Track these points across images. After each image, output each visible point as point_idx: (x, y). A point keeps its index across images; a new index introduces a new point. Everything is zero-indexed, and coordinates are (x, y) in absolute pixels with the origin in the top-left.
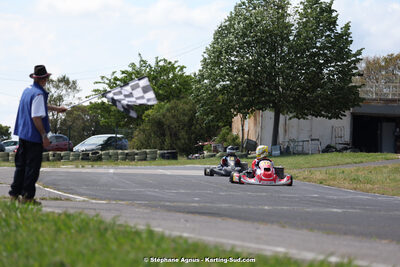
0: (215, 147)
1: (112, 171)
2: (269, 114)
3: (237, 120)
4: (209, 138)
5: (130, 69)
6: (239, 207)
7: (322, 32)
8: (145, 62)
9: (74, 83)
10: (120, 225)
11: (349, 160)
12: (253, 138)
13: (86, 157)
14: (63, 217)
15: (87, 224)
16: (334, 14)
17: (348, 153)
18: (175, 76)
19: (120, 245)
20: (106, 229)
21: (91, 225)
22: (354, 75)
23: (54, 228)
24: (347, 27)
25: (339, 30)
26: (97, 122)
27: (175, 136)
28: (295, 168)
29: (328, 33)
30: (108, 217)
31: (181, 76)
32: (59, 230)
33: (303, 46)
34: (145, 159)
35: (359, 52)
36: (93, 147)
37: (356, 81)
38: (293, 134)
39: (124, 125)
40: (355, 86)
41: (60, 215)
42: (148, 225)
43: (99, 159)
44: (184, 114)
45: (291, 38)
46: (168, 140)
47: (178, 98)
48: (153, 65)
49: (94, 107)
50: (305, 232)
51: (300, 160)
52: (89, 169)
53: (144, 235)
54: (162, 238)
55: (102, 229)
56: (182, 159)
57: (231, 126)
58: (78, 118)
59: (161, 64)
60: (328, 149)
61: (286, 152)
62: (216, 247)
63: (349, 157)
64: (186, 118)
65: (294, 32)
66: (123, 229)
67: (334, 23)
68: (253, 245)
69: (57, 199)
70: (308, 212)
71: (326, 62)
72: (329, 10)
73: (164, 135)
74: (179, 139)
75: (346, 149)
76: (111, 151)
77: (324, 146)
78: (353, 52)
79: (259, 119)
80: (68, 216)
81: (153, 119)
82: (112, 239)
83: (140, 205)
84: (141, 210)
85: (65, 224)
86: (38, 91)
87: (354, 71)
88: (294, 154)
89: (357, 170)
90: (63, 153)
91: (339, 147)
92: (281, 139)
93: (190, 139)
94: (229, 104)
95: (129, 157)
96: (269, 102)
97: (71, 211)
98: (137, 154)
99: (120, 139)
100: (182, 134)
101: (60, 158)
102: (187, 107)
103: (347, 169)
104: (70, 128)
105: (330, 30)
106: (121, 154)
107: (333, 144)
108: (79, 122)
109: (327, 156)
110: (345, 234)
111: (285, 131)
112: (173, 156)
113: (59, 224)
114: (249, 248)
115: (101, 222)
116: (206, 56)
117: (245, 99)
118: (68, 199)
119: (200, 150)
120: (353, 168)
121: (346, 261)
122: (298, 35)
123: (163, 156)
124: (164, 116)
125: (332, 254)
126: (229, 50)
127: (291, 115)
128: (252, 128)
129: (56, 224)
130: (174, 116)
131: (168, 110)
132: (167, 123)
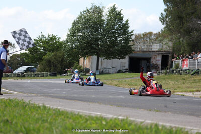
0: (72, 71)
1: (29, 81)
2: (95, 57)
3: (81, 60)
4: (70, 67)
5: (37, 39)
6: (82, 96)
7: (117, 23)
8: (43, 36)
9: (14, 44)
10: (32, 104)
11: (128, 76)
12: (88, 67)
13: (18, 75)
14: (8, 100)
15: (18, 103)
16: (122, 16)
17: (127, 73)
18: (56, 41)
19: (32, 112)
20: (26, 106)
21: (20, 104)
22: (130, 41)
23: (4, 105)
24: (127, 21)
25: (124, 22)
26: (23, 61)
27: (55, 66)
28: (106, 79)
29: (119, 23)
30: (27, 100)
31: (59, 41)
32: (6, 106)
34: (43, 76)
35: (132, 32)
36: (22, 71)
37: (131, 43)
38: (105, 65)
39: (34, 62)
40: (131, 46)
41: (7, 100)
42: (43, 104)
43: (24, 76)
44: (59, 58)
45: (104, 25)
46: (52, 68)
47: (57, 50)
48: (47, 37)
49: (22, 54)
50: (109, 106)
51: (107, 76)
52: (19, 81)
53: (42, 108)
54: (49, 109)
55: (24, 106)
56: (58, 76)
57: (79, 62)
58: (16, 59)
59: (51, 36)
60: (119, 72)
61: (102, 73)
62: (71, 113)
63: (128, 75)
64: (60, 59)
65: (105, 23)
66: (33, 105)
67: (122, 20)
68: (87, 112)
69: (6, 93)
70: (110, 98)
71: (119, 36)
72: (119, 14)
73: (51, 66)
74: (57, 68)
75: (127, 71)
76: (29, 73)
77: (117, 70)
78: (130, 32)
79: (91, 59)
80: (10, 100)
81: (47, 59)
82: (28, 110)
83: (41, 96)
84: (41, 97)
85: (9, 104)
86: (4, 50)
87: (130, 39)
88: (105, 74)
89: (131, 81)
90: (9, 74)
91: (124, 71)
92: (100, 68)
93: (62, 68)
94: (78, 53)
95: (37, 76)
96: (95, 52)
97: (12, 98)
98: (40, 74)
99: (33, 68)
100: (59, 65)
101: (8, 76)
102: (60, 54)
103: (127, 80)
104: (12, 63)
105: (120, 22)
106: (33, 74)
107: (121, 69)
108: (16, 61)
109: (118, 74)
110: (126, 107)
111: (101, 64)
112: (54, 75)
113: (7, 103)
114: (85, 113)
115: (24, 103)
116: (69, 33)
117: (85, 51)
118: (10, 93)
119: (66, 72)
120: (129, 80)
121: (125, 118)
122: (107, 25)
123: (51, 75)
124: (51, 58)
125: (120, 115)
126: (79, 30)
128: (88, 63)
129: (5, 103)
130: (55, 58)
131: (53, 56)
132: (52, 61)
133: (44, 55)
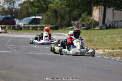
0: (78, 24)
4: (76, 19)
13: (14, 28)
38: (117, 18)
43: (20, 29)
46: (59, 20)
61: (109, 27)
73: (57, 17)
74: (65, 20)
81: (53, 9)
98: (39, 27)
106: (32, 27)
112: (56, 28)
119: (71, 25)
124: (58, 8)
127: (114, 9)
131: (61, 5)
132: (59, 11)
133: (50, 4)
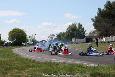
5: (60, 33)
25: (83, 28)
33: (79, 30)
35: (85, 31)
60: (83, 43)
61: (77, 43)
72: (81, 25)
